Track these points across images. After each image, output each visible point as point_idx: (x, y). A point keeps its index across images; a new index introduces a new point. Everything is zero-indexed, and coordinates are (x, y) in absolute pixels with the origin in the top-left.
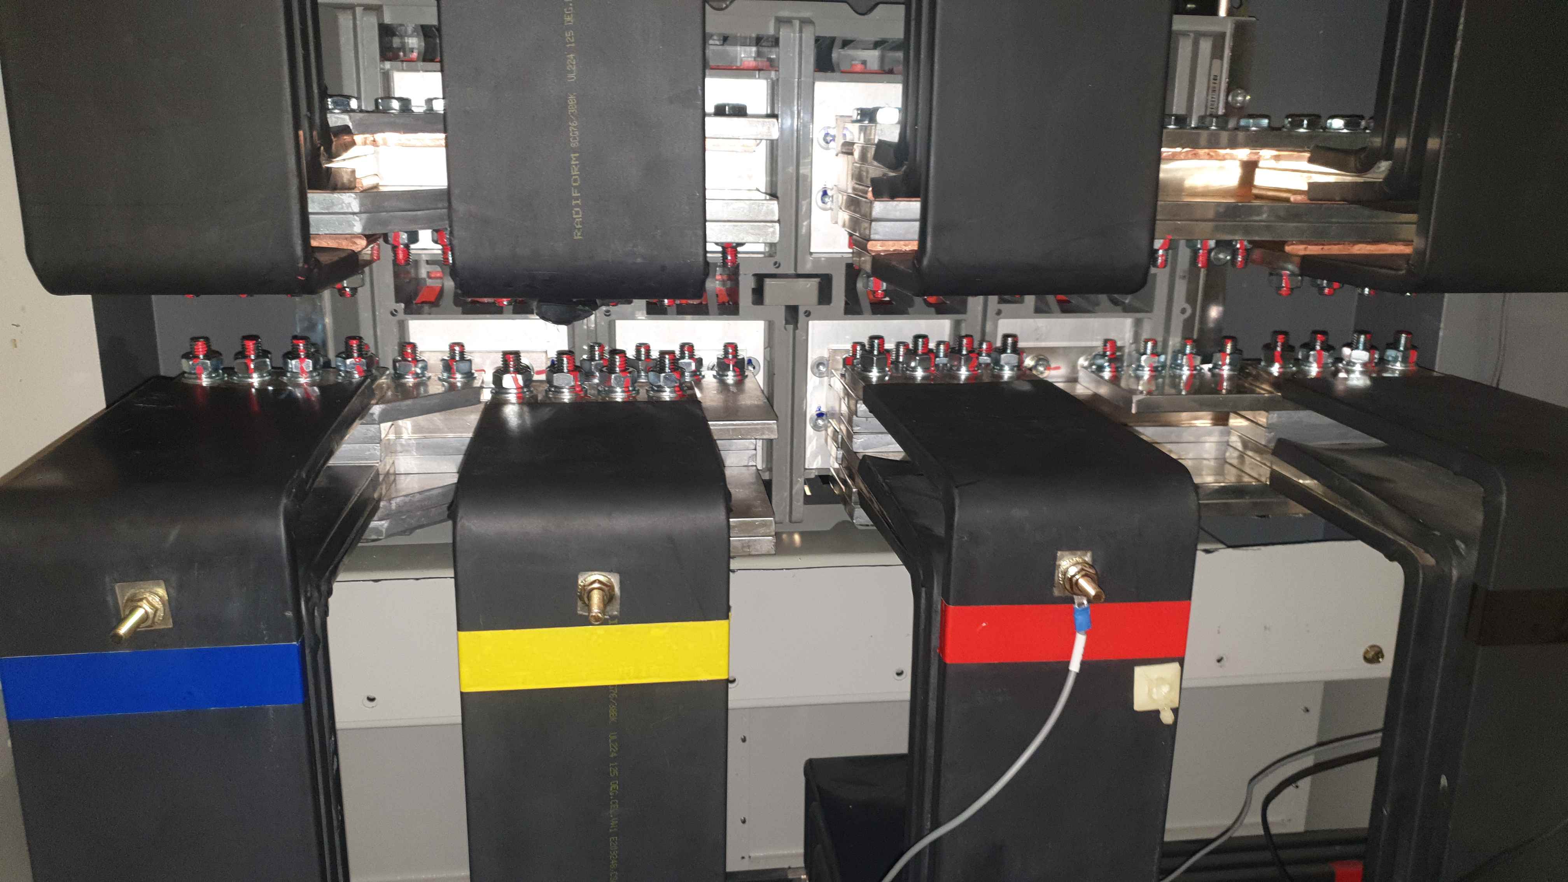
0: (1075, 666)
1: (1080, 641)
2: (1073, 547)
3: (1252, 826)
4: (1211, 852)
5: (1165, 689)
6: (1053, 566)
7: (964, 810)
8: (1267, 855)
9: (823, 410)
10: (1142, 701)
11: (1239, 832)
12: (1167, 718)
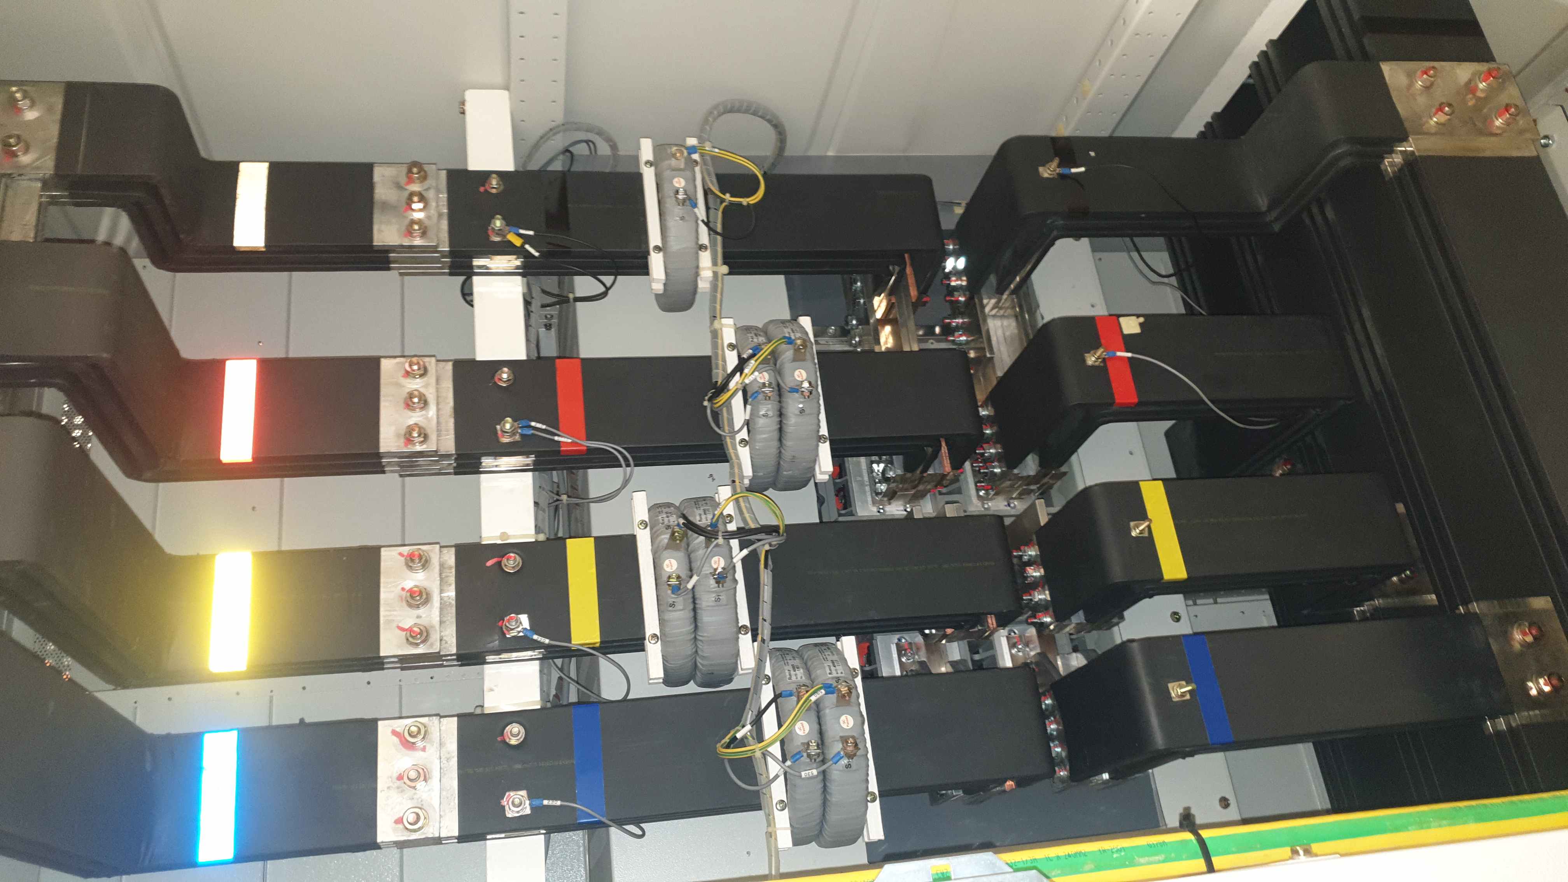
0: (1129, 355)
1: (1119, 354)
2: (1084, 361)
3: (1173, 280)
4: (1189, 298)
5: (1130, 322)
6: (1092, 367)
7: (1192, 388)
8: (1185, 274)
9: (1006, 503)
10: (1137, 330)
11: (1176, 284)
12: (1142, 320)
